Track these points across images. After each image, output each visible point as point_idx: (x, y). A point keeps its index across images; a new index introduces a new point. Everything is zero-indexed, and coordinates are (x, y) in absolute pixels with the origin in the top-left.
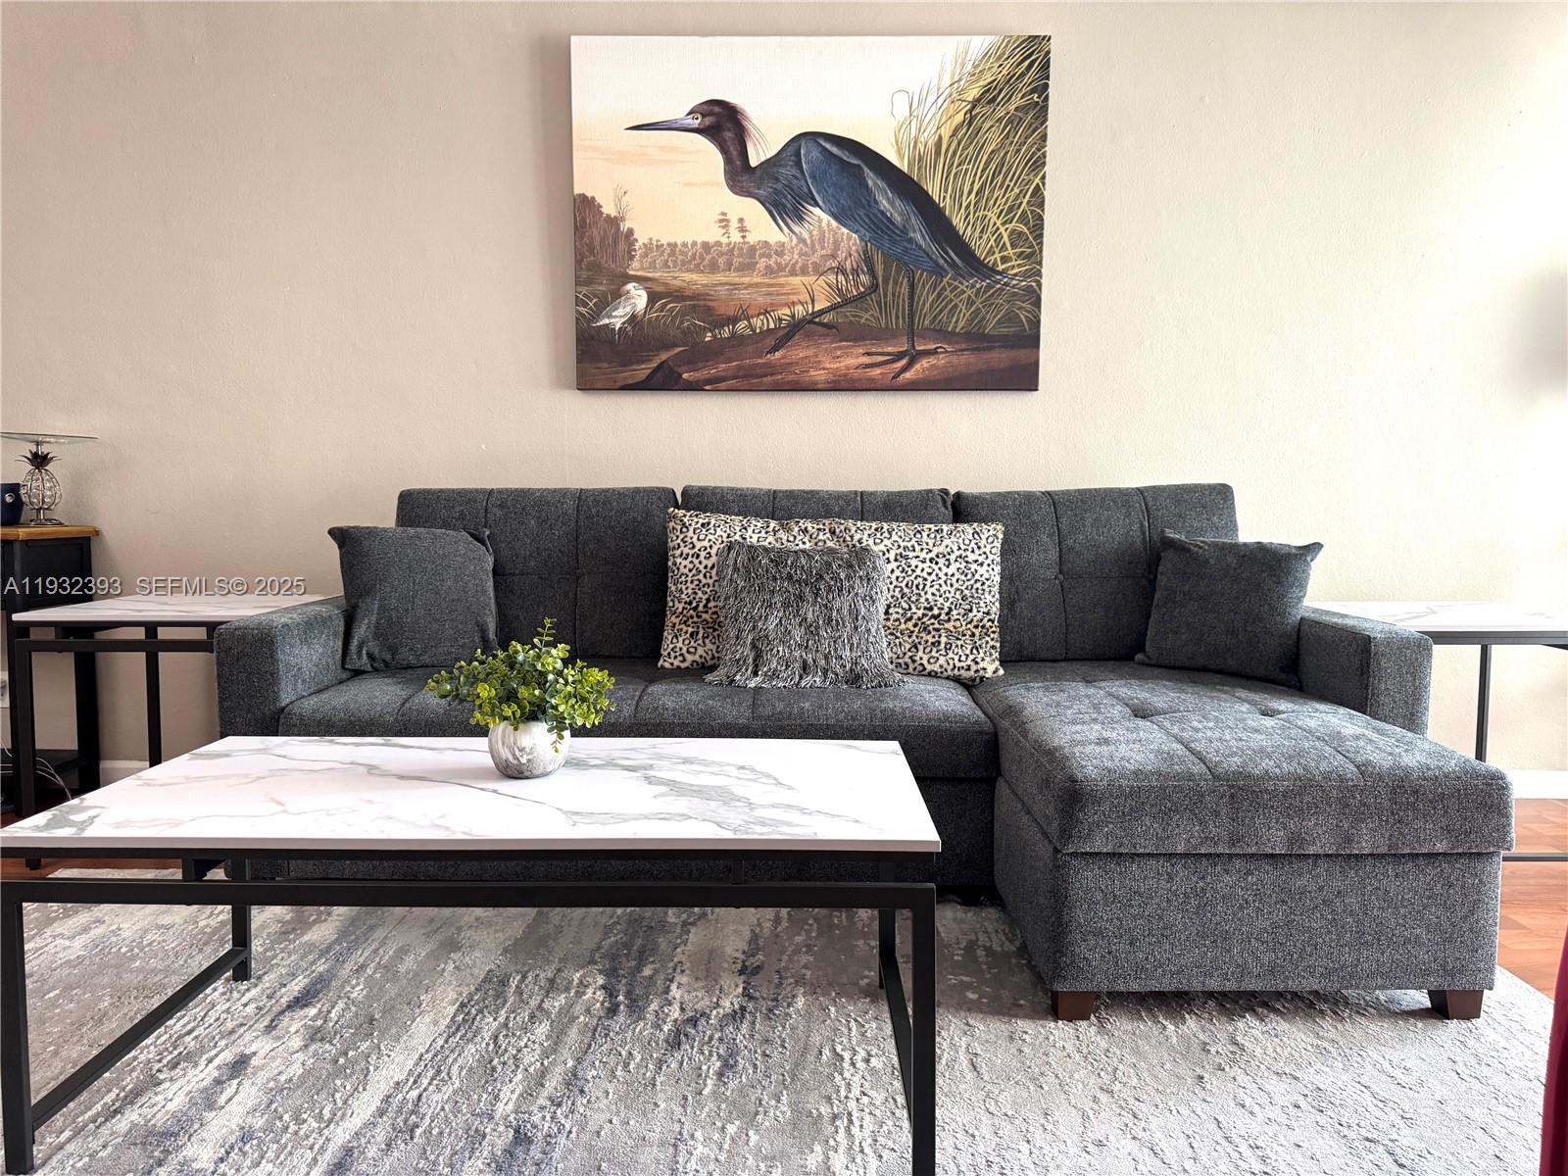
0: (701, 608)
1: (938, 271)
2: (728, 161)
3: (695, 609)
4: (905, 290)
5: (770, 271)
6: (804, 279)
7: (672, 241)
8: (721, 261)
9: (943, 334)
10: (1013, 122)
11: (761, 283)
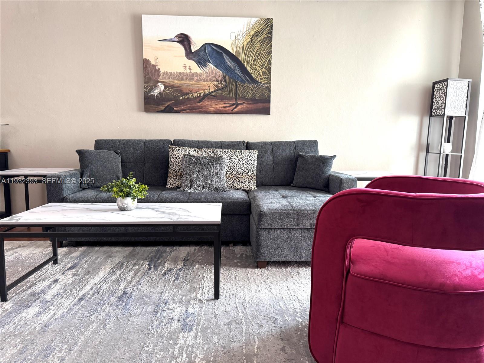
0: (177, 172)
1: (243, 82)
2: (186, 50)
3: (176, 172)
4: (234, 86)
5: (198, 80)
6: (207, 83)
7: (171, 72)
8: (184, 77)
9: (245, 99)
10: (263, 41)
11: (195, 84)
